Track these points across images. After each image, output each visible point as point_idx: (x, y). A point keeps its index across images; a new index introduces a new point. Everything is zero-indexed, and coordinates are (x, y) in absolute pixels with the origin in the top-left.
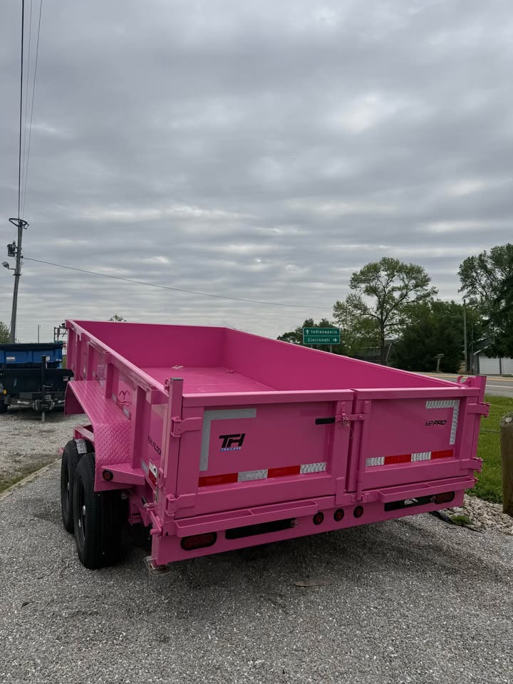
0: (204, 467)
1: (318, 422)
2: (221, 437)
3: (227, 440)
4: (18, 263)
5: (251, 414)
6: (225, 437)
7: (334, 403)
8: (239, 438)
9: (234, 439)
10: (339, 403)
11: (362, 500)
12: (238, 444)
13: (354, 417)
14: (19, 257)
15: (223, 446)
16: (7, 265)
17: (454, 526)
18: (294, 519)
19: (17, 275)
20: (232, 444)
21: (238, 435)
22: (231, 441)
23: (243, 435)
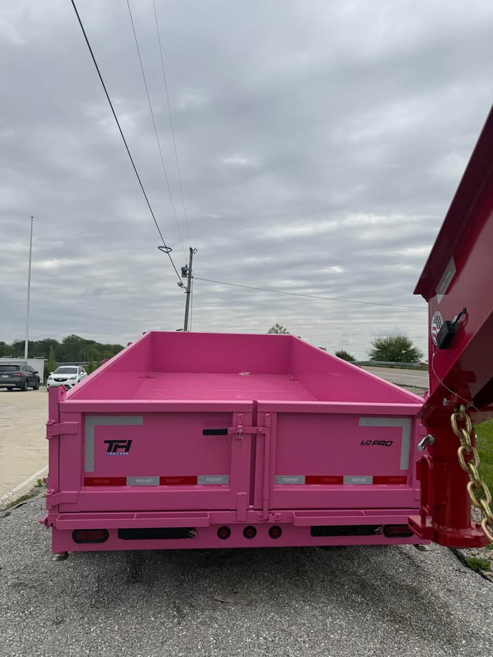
0: (90, 468)
1: (206, 432)
2: (106, 442)
3: (113, 445)
4: (189, 282)
5: (139, 421)
6: (111, 442)
7: (231, 414)
8: (126, 444)
9: (120, 444)
10: (234, 414)
11: (268, 520)
12: (124, 449)
13: (253, 430)
14: (190, 277)
15: (109, 450)
16: (181, 285)
17: (467, 570)
18: (193, 529)
19: (188, 293)
20: (118, 449)
21: (125, 441)
22: (117, 447)
23: (130, 442)
